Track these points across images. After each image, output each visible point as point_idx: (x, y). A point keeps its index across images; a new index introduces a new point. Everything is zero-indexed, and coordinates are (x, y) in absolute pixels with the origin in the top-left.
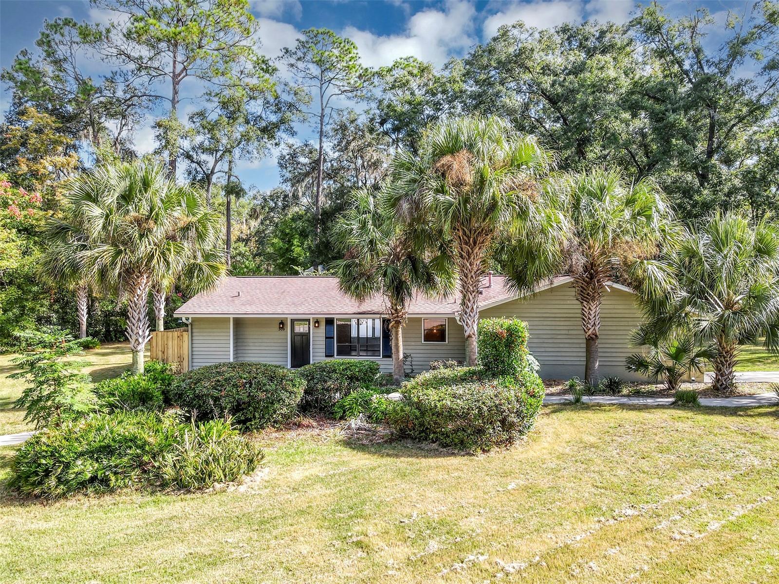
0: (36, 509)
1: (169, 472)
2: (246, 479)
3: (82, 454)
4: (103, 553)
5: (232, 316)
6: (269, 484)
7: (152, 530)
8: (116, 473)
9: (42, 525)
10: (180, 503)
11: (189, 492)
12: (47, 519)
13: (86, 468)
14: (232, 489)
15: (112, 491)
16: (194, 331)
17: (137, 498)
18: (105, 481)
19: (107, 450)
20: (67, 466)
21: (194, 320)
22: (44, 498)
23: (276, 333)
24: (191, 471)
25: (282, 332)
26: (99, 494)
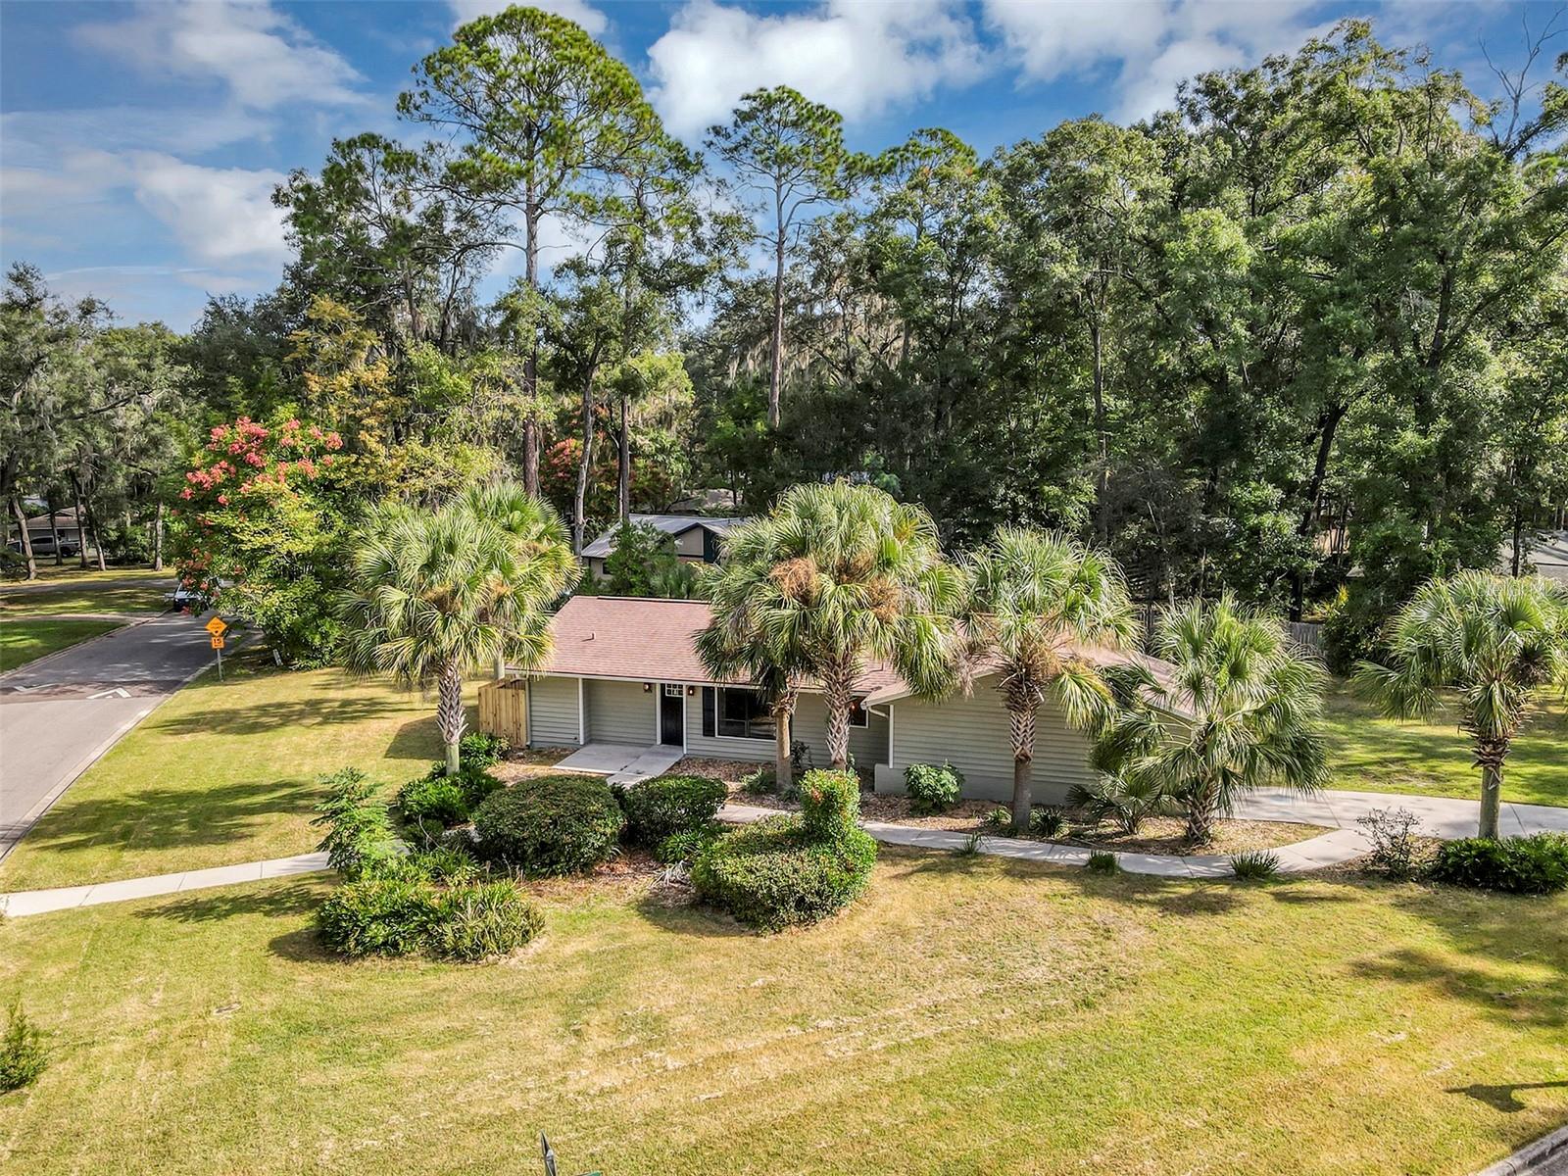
0: (339, 967)
1: (449, 940)
2: (520, 951)
3: (375, 918)
4: (386, 1020)
6: (540, 959)
7: (427, 1000)
8: (404, 938)
9: (344, 986)
10: (455, 974)
11: (465, 962)
12: (348, 979)
13: (379, 932)
14: (503, 962)
15: (401, 955)
17: (422, 965)
18: (395, 945)
19: (398, 916)
20: (363, 930)
22: (346, 957)
24: (467, 942)
26: (391, 956)
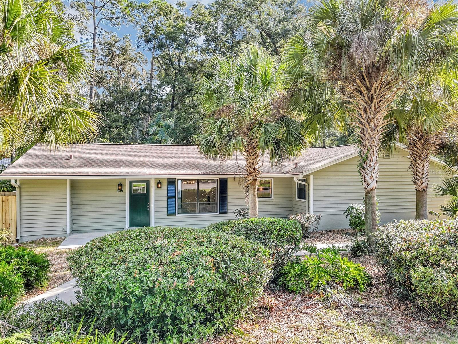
5: (68, 178)
16: (23, 194)
21: (23, 182)
23: (114, 195)
25: (120, 194)
